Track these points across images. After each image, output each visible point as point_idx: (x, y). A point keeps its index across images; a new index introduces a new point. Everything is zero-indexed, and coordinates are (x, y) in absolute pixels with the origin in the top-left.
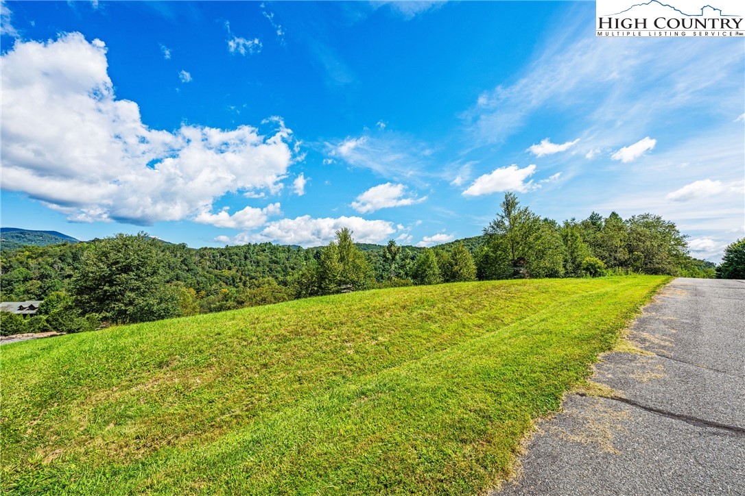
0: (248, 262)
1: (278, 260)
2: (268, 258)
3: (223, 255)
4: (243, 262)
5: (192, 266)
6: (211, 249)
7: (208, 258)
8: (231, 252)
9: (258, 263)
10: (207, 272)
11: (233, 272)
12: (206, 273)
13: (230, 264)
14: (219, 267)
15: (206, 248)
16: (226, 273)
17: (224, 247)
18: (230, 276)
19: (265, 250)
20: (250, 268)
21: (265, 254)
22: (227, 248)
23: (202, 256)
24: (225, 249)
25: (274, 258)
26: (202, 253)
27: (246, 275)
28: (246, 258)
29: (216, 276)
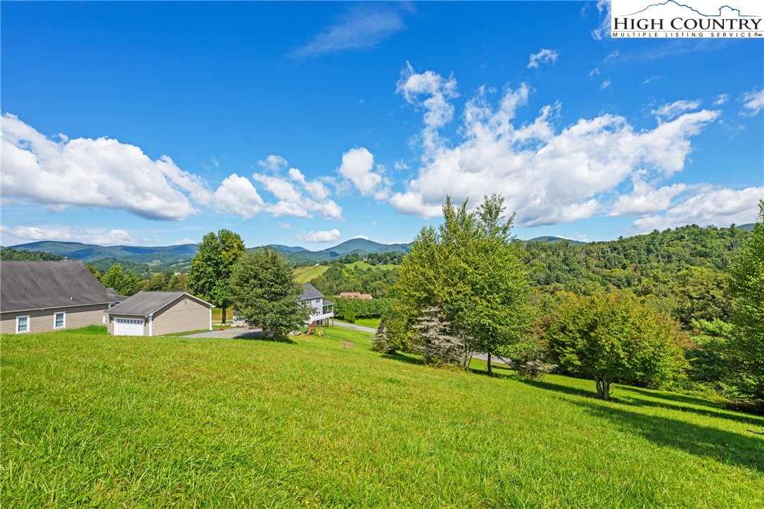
0: (652, 257)
1: (708, 250)
2: (687, 250)
3: (615, 249)
4: (644, 257)
5: (575, 265)
6: (599, 243)
7: (595, 254)
8: (626, 244)
9: (669, 257)
10: (593, 272)
11: (629, 271)
12: (591, 274)
13: (625, 261)
14: (609, 265)
15: (593, 243)
16: (618, 272)
17: (616, 239)
18: (623, 277)
19: (683, 237)
20: (655, 264)
21: (684, 242)
22: (621, 240)
23: (588, 253)
24: (618, 241)
25: (699, 248)
26: (589, 249)
27: (647, 276)
28: (649, 251)
29: (604, 277)
